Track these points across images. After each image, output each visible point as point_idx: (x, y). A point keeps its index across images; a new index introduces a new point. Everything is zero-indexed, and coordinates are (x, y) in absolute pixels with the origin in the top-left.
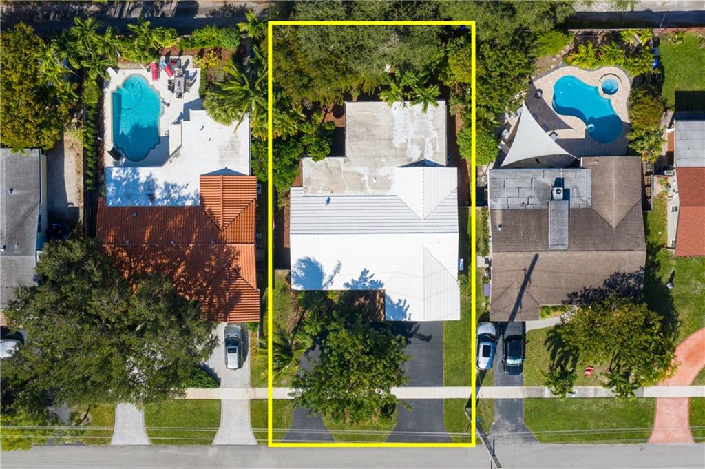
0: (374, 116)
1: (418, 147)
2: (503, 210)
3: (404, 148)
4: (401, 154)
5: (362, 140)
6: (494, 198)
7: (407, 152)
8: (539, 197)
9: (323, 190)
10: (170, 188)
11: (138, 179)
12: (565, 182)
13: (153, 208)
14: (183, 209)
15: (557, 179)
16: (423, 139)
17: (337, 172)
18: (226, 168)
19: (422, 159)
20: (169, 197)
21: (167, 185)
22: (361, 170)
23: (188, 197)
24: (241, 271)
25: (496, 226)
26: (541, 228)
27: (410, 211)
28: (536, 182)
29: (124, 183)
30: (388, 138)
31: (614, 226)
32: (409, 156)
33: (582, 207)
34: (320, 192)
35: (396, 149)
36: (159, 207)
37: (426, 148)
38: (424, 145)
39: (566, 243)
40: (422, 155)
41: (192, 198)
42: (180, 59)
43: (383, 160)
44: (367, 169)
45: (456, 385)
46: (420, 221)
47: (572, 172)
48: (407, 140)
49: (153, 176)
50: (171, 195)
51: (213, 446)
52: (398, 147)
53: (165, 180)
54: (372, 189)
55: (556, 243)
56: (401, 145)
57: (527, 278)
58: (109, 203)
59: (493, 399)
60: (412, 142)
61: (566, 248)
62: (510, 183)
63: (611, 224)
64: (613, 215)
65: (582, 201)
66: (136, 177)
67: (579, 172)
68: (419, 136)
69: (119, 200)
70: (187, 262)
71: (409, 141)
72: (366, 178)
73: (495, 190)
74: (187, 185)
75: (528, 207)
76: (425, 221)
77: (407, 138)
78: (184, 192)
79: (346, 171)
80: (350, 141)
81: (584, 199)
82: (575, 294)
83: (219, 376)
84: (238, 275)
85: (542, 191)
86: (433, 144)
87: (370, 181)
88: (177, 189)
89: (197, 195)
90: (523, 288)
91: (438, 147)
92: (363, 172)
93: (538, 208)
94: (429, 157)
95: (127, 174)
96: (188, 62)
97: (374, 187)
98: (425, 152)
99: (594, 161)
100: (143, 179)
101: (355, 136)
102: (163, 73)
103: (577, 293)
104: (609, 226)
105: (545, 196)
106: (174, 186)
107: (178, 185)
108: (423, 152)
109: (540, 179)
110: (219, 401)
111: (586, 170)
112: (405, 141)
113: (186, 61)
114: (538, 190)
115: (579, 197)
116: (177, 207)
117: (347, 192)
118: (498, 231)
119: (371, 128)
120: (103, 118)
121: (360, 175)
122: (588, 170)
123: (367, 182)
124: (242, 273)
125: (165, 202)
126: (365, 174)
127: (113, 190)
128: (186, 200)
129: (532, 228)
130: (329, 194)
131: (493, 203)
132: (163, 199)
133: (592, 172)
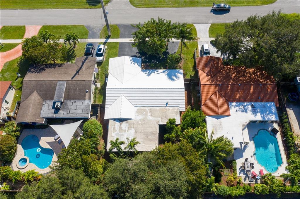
0: (144, 144)
1: (122, 128)
2: (85, 99)
3: (129, 128)
4: (131, 125)
5: (151, 132)
6: (89, 105)
7: (128, 126)
8: (67, 105)
9: (169, 109)
10: (244, 110)
11: (261, 114)
12: (54, 112)
13: (252, 101)
14: (237, 101)
15: (57, 113)
16: (120, 132)
17: (163, 117)
18: (218, 119)
19: (121, 123)
20: (244, 106)
21: (246, 112)
22: (151, 118)
23: (235, 106)
24: (206, 75)
25: (89, 92)
26: (68, 91)
27: (128, 99)
28: (68, 112)
29: (268, 113)
30: (137, 133)
31: (35, 91)
32: (127, 124)
33: (48, 101)
34: (171, 108)
35: (133, 128)
36: (248, 102)
37: (118, 128)
38: (119, 129)
39: (58, 84)
40: (121, 124)
41: (233, 106)
42: (249, 181)
43: (140, 122)
44: (148, 119)
45: (114, 43)
46: (124, 94)
47: (49, 116)
48: (128, 132)
49: (254, 116)
50: (243, 108)
51: (210, 23)
52: (132, 129)
53: (247, 114)
54: (146, 110)
55: (63, 84)
56: (131, 130)
57: (78, 72)
58: (273, 104)
59: (100, 38)
60: (125, 131)
61: (59, 82)
62: (80, 111)
63: (37, 93)
64: (35, 96)
65: (47, 104)
66: (262, 115)
67: (46, 116)
68: (122, 133)
69: (268, 105)
70: (231, 78)
71: (127, 131)
72: (149, 114)
73: (87, 108)
74: (236, 112)
75: (73, 101)
76: (121, 94)
77: (127, 133)
78: (237, 108)
79: (158, 118)
80: (157, 132)
81: (46, 104)
82: (59, 66)
83: (211, 45)
84: (207, 74)
85: (65, 108)
86: (115, 129)
87: (147, 113)
88: (241, 110)
89: (230, 107)
90: (80, 68)
91: (113, 128)
92: (150, 117)
93: (68, 100)
94: (117, 124)
95: (267, 117)
96: (245, 180)
97: (145, 110)
98: (119, 126)
99: (38, 121)
100: (259, 114)
101: (154, 134)
102: (257, 173)
103: (58, 67)
104: (37, 92)
105: (64, 105)
106: (243, 111)
107: (240, 112)
108: (120, 126)
109: (65, 113)
110: (210, 37)
111: (43, 117)
112: (129, 131)
113: (246, 181)
114: (67, 108)
115: (49, 105)
116: (240, 102)
117: (158, 108)
118: (88, 90)
119: (146, 138)
120: (285, 150)
121: (151, 116)
122: (42, 117)
123: (148, 112)
124: (205, 74)
125: (246, 104)
126: (149, 116)
127: (273, 110)
128: (236, 105)
129: (73, 91)
130: (166, 107)
131: (89, 103)
132: (247, 105)
133: (40, 116)
